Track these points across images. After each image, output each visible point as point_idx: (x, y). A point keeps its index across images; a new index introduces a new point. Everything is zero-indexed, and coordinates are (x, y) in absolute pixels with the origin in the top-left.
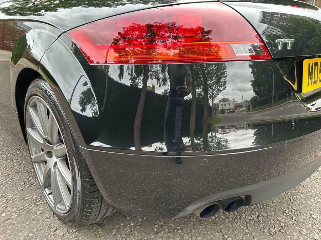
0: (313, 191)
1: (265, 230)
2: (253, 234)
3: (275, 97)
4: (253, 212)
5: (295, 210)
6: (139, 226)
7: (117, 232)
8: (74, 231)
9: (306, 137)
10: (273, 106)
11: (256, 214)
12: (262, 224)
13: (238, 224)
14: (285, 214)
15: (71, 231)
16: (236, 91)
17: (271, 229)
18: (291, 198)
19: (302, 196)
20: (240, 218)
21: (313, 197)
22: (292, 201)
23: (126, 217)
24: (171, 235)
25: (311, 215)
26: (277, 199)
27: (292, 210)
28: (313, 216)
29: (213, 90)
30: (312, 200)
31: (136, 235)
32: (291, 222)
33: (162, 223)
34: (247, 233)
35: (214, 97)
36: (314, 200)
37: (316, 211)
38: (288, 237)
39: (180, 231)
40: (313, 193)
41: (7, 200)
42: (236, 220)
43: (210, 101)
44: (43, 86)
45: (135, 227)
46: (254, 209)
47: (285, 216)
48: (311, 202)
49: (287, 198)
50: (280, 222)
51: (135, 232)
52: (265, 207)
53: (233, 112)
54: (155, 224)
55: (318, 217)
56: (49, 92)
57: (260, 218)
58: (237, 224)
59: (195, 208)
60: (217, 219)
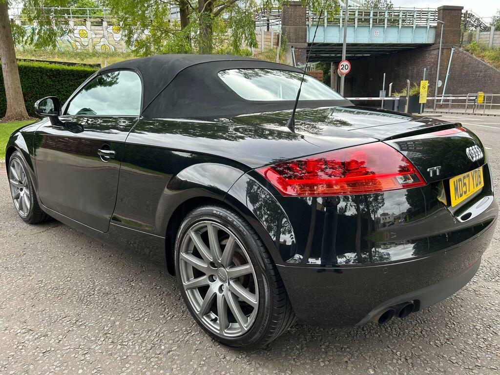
0: (473, 303)
1: (431, 343)
2: (421, 347)
3: (427, 206)
4: (415, 328)
5: (457, 322)
6: (306, 348)
7: (286, 355)
8: (244, 356)
9: (460, 245)
10: (427, 215)
11: (419, 329)
12: (426, 337)
13: (404, 339)
14: (448, 327)
15: (240, 357)
16: (394, 206)
17: (436, 341)
18: (451, 311)
19: (462, 309)
20: (404, 334)
21: (473, 309)
22: (453, 314)
23: (289, 340)
24: (340, 353)
25: (474, 326)
26: (437, 314)
27: (454, 323)
28: (476, 327)
29: (373, 207)
30: (472, 312)
31: (306, 355)
32: (455, 334)
33: (327, 344)
34: (414, 347)
35: (375, 212)
36: (475, 312)
37: (479, 322)
38: (455, 347)
39: (348, 350)
40: (473, 305)
41: (157, 333)
42: (400, 336)
43: (372, 216)
44: (220, 212)
45: (302, 349)
46: (416, 325)
47: (448, 329)
48: (472, 314)
49: (447, 312)
50: (444, 335)
51: (304, 353)
52: (426, 322)
53: (393, 224)
54: (321, 346)
55: (482, 328)
56: (230, 218)
57: (423, 333)
58: (402, 339)
59: (375, 314)
60: (381, 336)
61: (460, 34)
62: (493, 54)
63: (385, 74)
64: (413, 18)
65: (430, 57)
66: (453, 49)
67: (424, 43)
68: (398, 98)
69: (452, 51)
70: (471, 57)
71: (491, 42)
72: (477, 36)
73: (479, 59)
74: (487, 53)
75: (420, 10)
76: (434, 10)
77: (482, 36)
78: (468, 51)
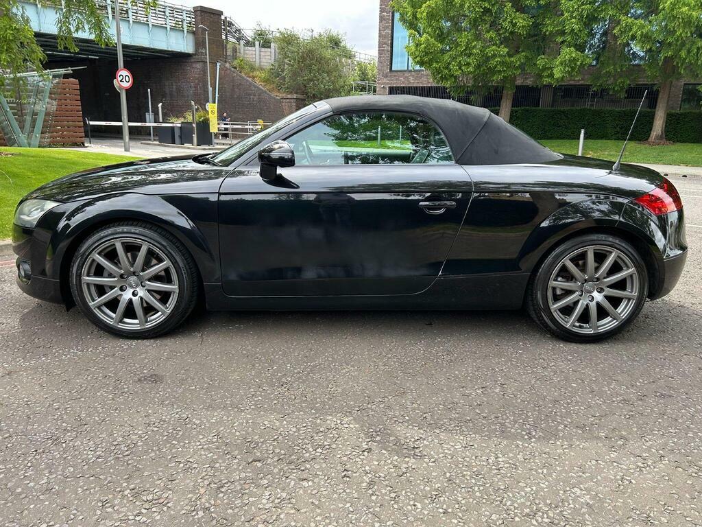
61: (223, 46)
62: (263, 75)
63: (149, 90)
64: (165, 15)
65: (194, 70)
66: (218, 64)
67: (183, 51)
68: (179, 125)
69: (218, 67)
70: (240, 76)
71: (258, 61)
72: (242, 51)
73: (250, 80)
74: (257, 73)
75: (173, 6)
76: (189, 9)
77: (247, 52)
78: (235, 68)
